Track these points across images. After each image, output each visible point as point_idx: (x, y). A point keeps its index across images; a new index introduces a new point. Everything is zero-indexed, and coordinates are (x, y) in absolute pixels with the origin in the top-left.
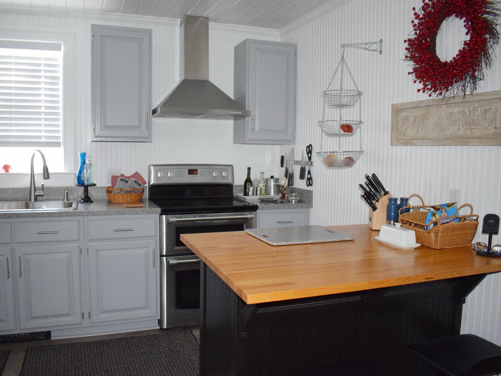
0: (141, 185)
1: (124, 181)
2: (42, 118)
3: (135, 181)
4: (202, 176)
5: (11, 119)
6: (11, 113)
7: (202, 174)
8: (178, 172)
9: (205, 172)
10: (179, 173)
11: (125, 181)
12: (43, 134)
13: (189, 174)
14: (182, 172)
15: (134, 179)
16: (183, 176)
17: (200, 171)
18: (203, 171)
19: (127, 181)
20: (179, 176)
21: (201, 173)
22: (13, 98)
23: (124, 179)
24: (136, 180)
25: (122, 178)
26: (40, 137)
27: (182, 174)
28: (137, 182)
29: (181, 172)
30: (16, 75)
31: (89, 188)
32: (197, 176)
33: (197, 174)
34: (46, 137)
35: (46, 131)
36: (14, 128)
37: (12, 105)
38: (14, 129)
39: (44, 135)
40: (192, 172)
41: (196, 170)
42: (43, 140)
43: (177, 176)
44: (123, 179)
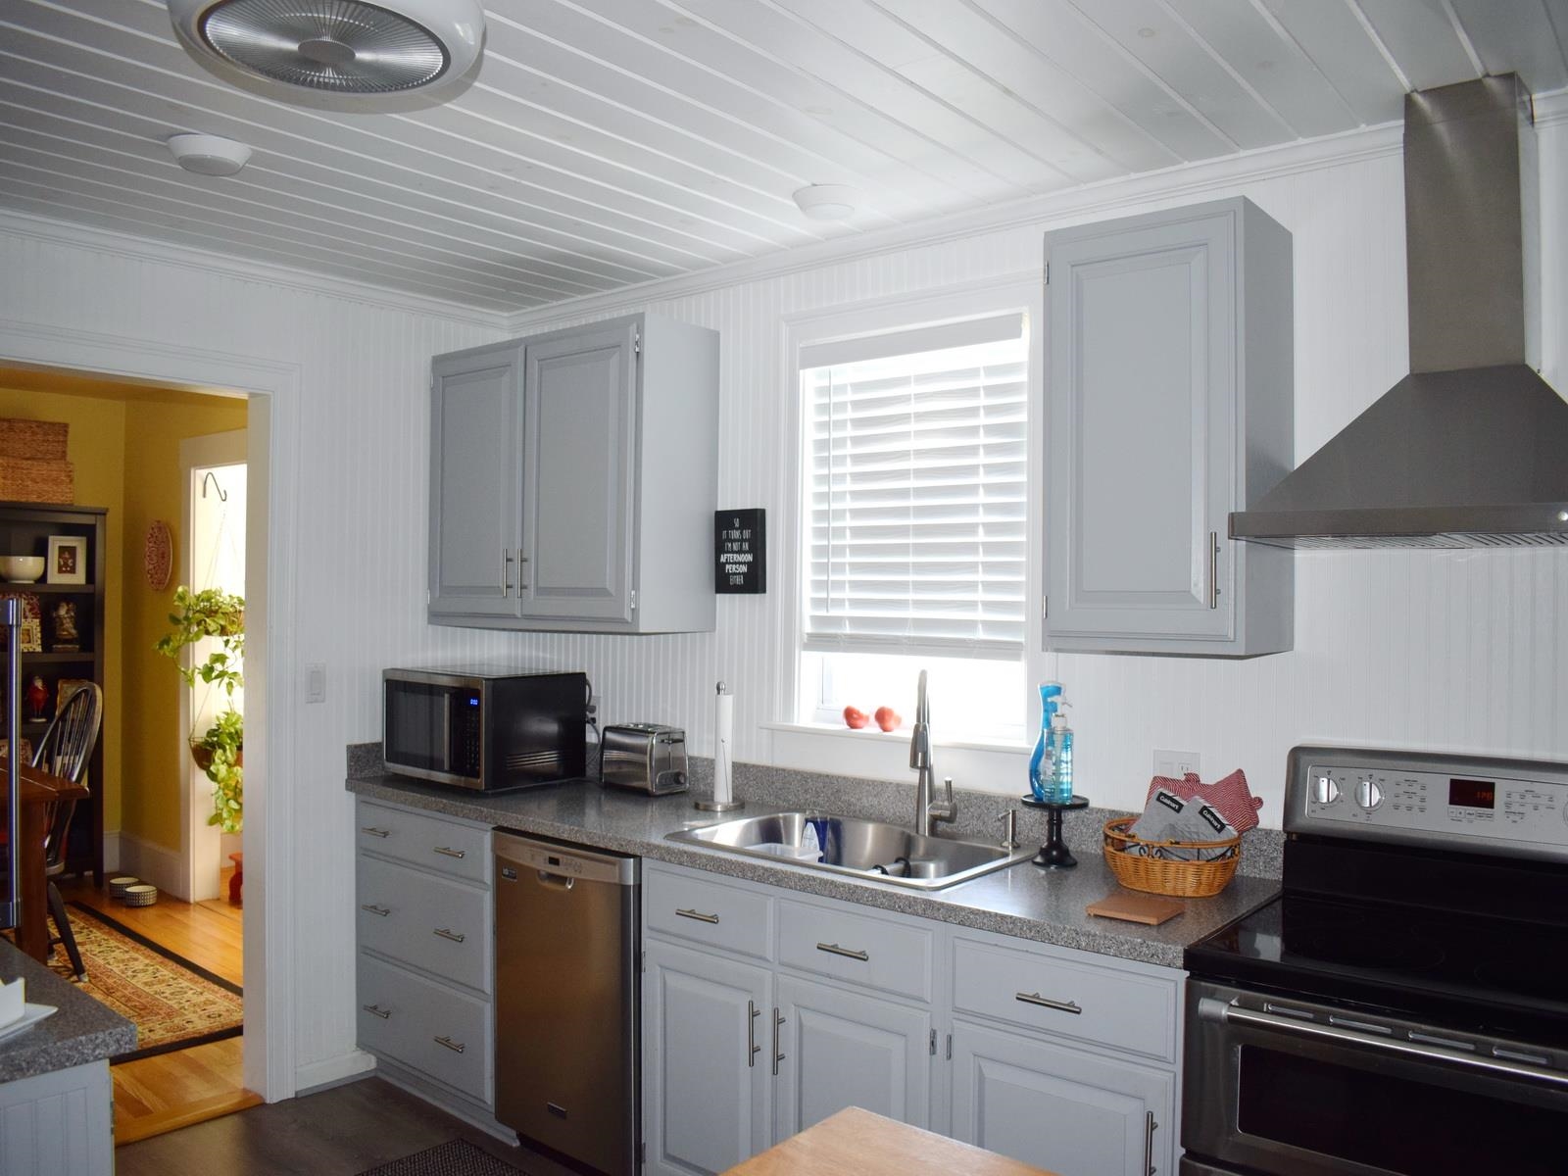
0: (1223, 826)
1: (1169, 802)
2: (977, 563)
3: (1205, 808)
4: (1512, 817)
5: (903, 568)
6: (903, 549)
7: (1515, 808)
8: (1405, 787)
9: (1529, 797)
10: (1410, 794)
11: (1174, 805)
12: (980, 615)
13: (1453, 801)
14: (1423, 788)
15: (1202, 801)
16: (1422, 810)
17: (1509, 795)
18: (1523, 797)
19: (1181, 806)
20: (1409, 808)
21: (1508, 805)
22: (912, 502)
23: (1171, 794)
24: (1207, 805)
25: (1166, 792)
26: (970, 625)
27: (1423, 800)
28: (1210, 812)
29: (1416, 788)
30: (920, 434)
31: (1069, 817)
32: (1490, 816)
33: (1490, 804)
34: (989, 625)
35: (989, 606)
36: (911, 596)
37: (909, 526)
38: (910, 598)
39: (982, 619)
40: (1471, 794)
41: (1490, 787)
42: (981, 635)
43: (1397, 807)
44: (1166, 796)
